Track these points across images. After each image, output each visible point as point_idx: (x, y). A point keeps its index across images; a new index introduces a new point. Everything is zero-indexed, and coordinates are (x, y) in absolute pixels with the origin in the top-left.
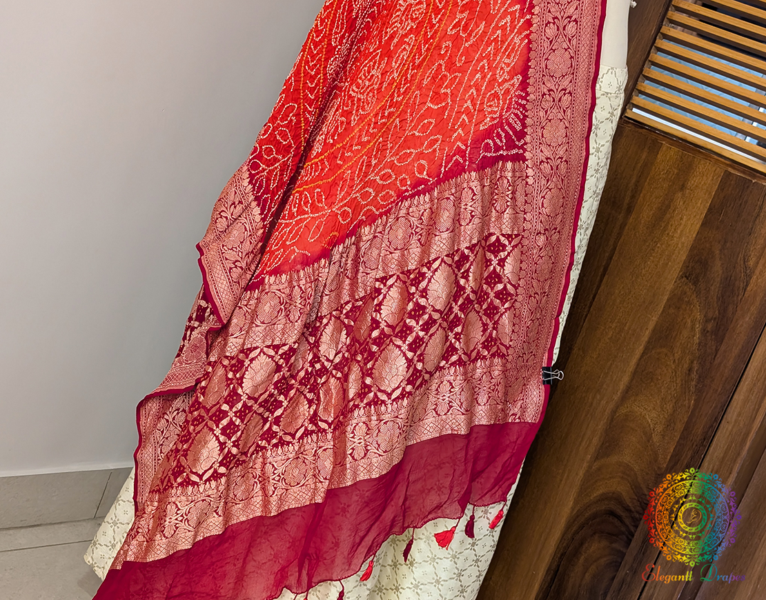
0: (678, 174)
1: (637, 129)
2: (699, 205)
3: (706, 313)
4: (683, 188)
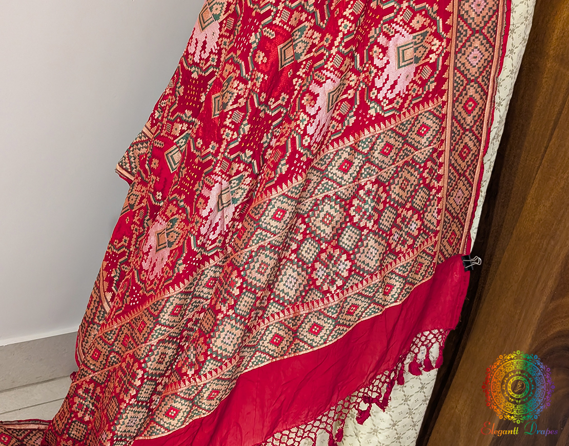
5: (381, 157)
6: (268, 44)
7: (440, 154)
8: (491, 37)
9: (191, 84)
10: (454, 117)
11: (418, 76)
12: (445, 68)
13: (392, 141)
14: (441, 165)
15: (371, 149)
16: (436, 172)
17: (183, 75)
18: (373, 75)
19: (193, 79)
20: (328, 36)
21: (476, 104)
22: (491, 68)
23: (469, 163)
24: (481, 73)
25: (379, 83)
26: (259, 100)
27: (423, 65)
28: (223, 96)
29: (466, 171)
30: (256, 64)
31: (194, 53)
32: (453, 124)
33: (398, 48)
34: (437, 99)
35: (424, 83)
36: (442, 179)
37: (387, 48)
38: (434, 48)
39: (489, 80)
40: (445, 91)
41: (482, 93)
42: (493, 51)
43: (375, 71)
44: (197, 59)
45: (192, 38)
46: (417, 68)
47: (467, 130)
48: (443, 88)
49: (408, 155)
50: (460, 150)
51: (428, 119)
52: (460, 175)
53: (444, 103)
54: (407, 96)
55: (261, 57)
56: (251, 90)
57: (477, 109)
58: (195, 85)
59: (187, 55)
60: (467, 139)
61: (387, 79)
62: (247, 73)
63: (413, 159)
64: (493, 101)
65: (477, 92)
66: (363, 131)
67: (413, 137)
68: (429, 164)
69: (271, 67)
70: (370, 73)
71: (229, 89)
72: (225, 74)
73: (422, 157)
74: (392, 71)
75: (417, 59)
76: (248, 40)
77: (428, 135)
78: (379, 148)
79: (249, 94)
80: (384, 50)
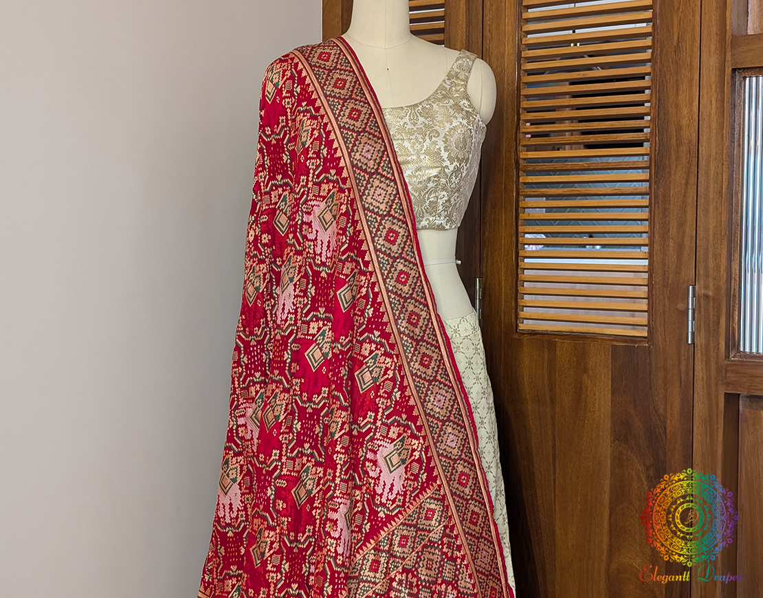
0: (577, 360)
1: (533, 337)
2: (603, 379)
3: (644, 463)
4: (585, 370)
5: (400, 549)
6: (283, 493)
7: (452, 529)
8: (459, 420)
9: (229, 542)
10: (453, 494)
11: (409, 474)
12: (429, 459)
13: (405, 533)
14: (456, 537)
15: (391, 545)
16: (454, 543)
17: (219, 537)
18: (372, 485)
19: (230, 537)
20: (329, 471)
21: (468, 476)
22: (469, 443)
23: (482, 525)
24: (462, 451)
25: (379, 491)
26: (289, 540)
27: (410, 463)
28: (259, 546)
29: (482, 533)
30: (278, 511)
31: (225, 516)
32: (454, 500)
33: (385, 458)
34: (432, 485)
35: (416, 477)
36: (463, 548)
37: (376, 461)
38: (415, 447)
39: (471, 453)
40: (436, 476)
41: (470, 466)
42: (466, 430)
43: (373, 481)
44: (228, 521)
45: (218, 504)
46: (406, 468)
47: (469, 500)
48: (434, 475)
49: (423, 540)
50: (469, 518)
51: (430, 504)
52: (478, 538)
53: (440, 486)
54: (405, 492)
55: (281, 505)
56: (281, 534)
57: (471, 480)
58: (232, 543)
59: (218, 520)
60: (472, 507)
61: (385, 485)
62: (273, 521)
63: (429, 541)
64: (481, 469)
65: (465, 467)
66: (380, 533)
67: (423, 523)
68: (445, 540)
69: (291, 510)
70: (370, 484)
71: (262, 540)
72: (255, 528)
73: (437, 536)
74: (386, 477)
75: (403, 461)
76: (266, 495)
77: (435, 517)
78: (397, 542)
79: (280, 538)
80: (375, 463)
